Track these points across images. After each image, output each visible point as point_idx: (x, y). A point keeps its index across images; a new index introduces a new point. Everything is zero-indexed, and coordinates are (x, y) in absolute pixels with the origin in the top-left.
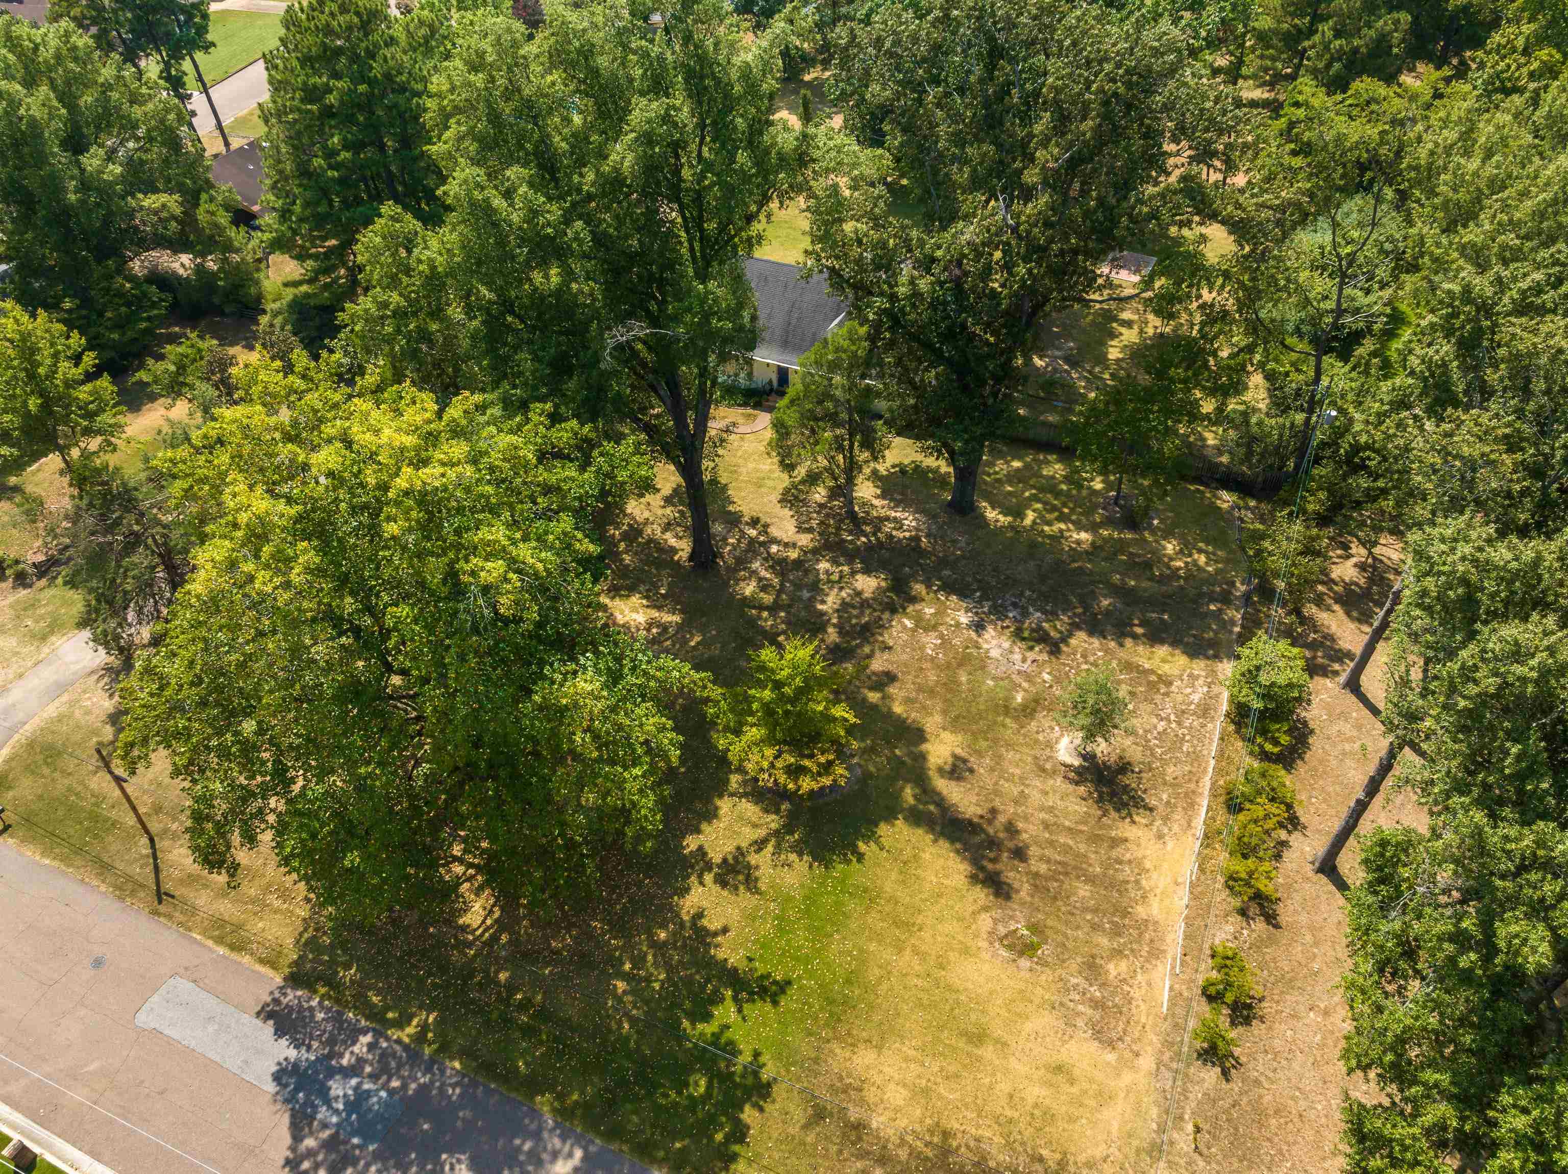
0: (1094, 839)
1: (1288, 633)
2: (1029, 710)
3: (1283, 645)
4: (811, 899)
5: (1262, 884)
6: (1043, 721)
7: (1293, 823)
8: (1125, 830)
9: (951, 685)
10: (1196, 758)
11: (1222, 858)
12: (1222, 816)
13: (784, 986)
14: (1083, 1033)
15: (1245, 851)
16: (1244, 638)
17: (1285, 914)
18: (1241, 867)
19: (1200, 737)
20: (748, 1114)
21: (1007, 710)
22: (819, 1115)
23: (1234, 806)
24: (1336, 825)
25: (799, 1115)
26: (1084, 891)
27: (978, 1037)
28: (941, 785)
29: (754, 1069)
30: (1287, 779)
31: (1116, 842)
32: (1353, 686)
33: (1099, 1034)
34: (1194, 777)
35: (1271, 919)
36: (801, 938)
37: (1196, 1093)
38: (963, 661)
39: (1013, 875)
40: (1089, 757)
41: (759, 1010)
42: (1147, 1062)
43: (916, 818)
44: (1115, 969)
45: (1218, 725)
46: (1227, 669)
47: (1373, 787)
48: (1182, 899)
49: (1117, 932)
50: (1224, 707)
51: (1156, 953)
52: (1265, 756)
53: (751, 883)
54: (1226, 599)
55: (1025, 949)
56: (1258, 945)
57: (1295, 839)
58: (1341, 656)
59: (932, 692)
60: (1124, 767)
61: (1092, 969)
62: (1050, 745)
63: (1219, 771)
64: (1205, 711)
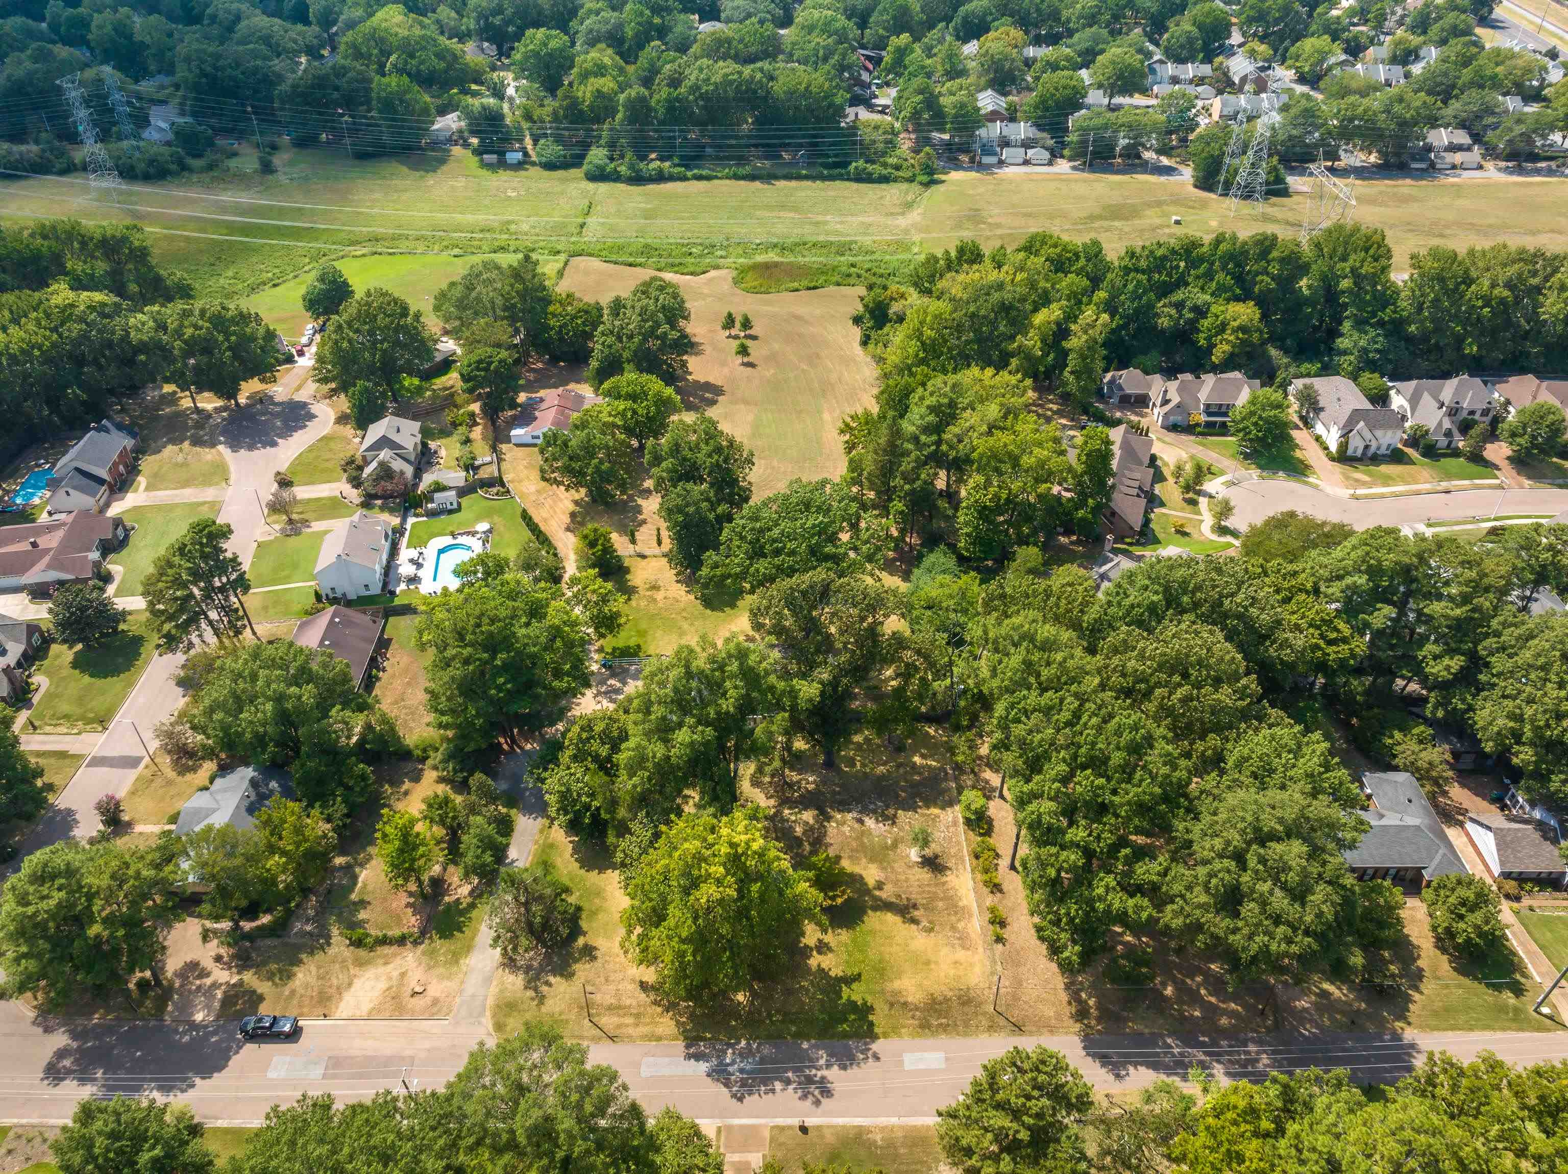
0: (936, 885)
1: (974, 787)
2: (895, 845)
3: (974, 792)
4: (854, 941)
5: (996, 881)
6: (901, 847)
7: (998, 856)
8: (944, 879)
9: (863, 844)
10: (958, 843)
11: (979, 876)
12: (974, 861)
13: (859, 975)
14: (958, 949)
15: (986, 871)
16: (960, 793)
17: (1005, 887)
18: (986, 877)
19: (956, 834)
20: (871, 1017)
21: (887, 848)
22: (892, 1005)
23: (977, 857)
24: (1011, 852)
25: (886, 1008)
26: (940, 904)
27: (928, 963)
28: (877, 893)
29: (865, 1003)
30: (991, 841)
31: (944, 883)
32: (1002, 796)
33: (963, 947)
34: (960, 850)
35: (1001, 891)
36: (858, 956)
37: (998, 953)
38: (863, 833)
39: (916, 913)
40: (923, 857)
41: (854, 986)
42: (981, 950)
43: (875, 909)
44: (960, 926)
45: (961, 828)
46: (957, 808)
47: (1016, 845)
48: (972, 895)
49: (956, 913)
50: (961, 820)
51: (971, 916)
52: (981, 835)
53: (830, 949)
54: (946, 778)
55: (931, 930)
56: (1000, 901)
57: (1000, 862)
58: (993, 790)
59: (857, 851)
60: (936, 857)
61: (953, 928)
62: (908, 856)
63: (968, 845)
64: (955, 823)
